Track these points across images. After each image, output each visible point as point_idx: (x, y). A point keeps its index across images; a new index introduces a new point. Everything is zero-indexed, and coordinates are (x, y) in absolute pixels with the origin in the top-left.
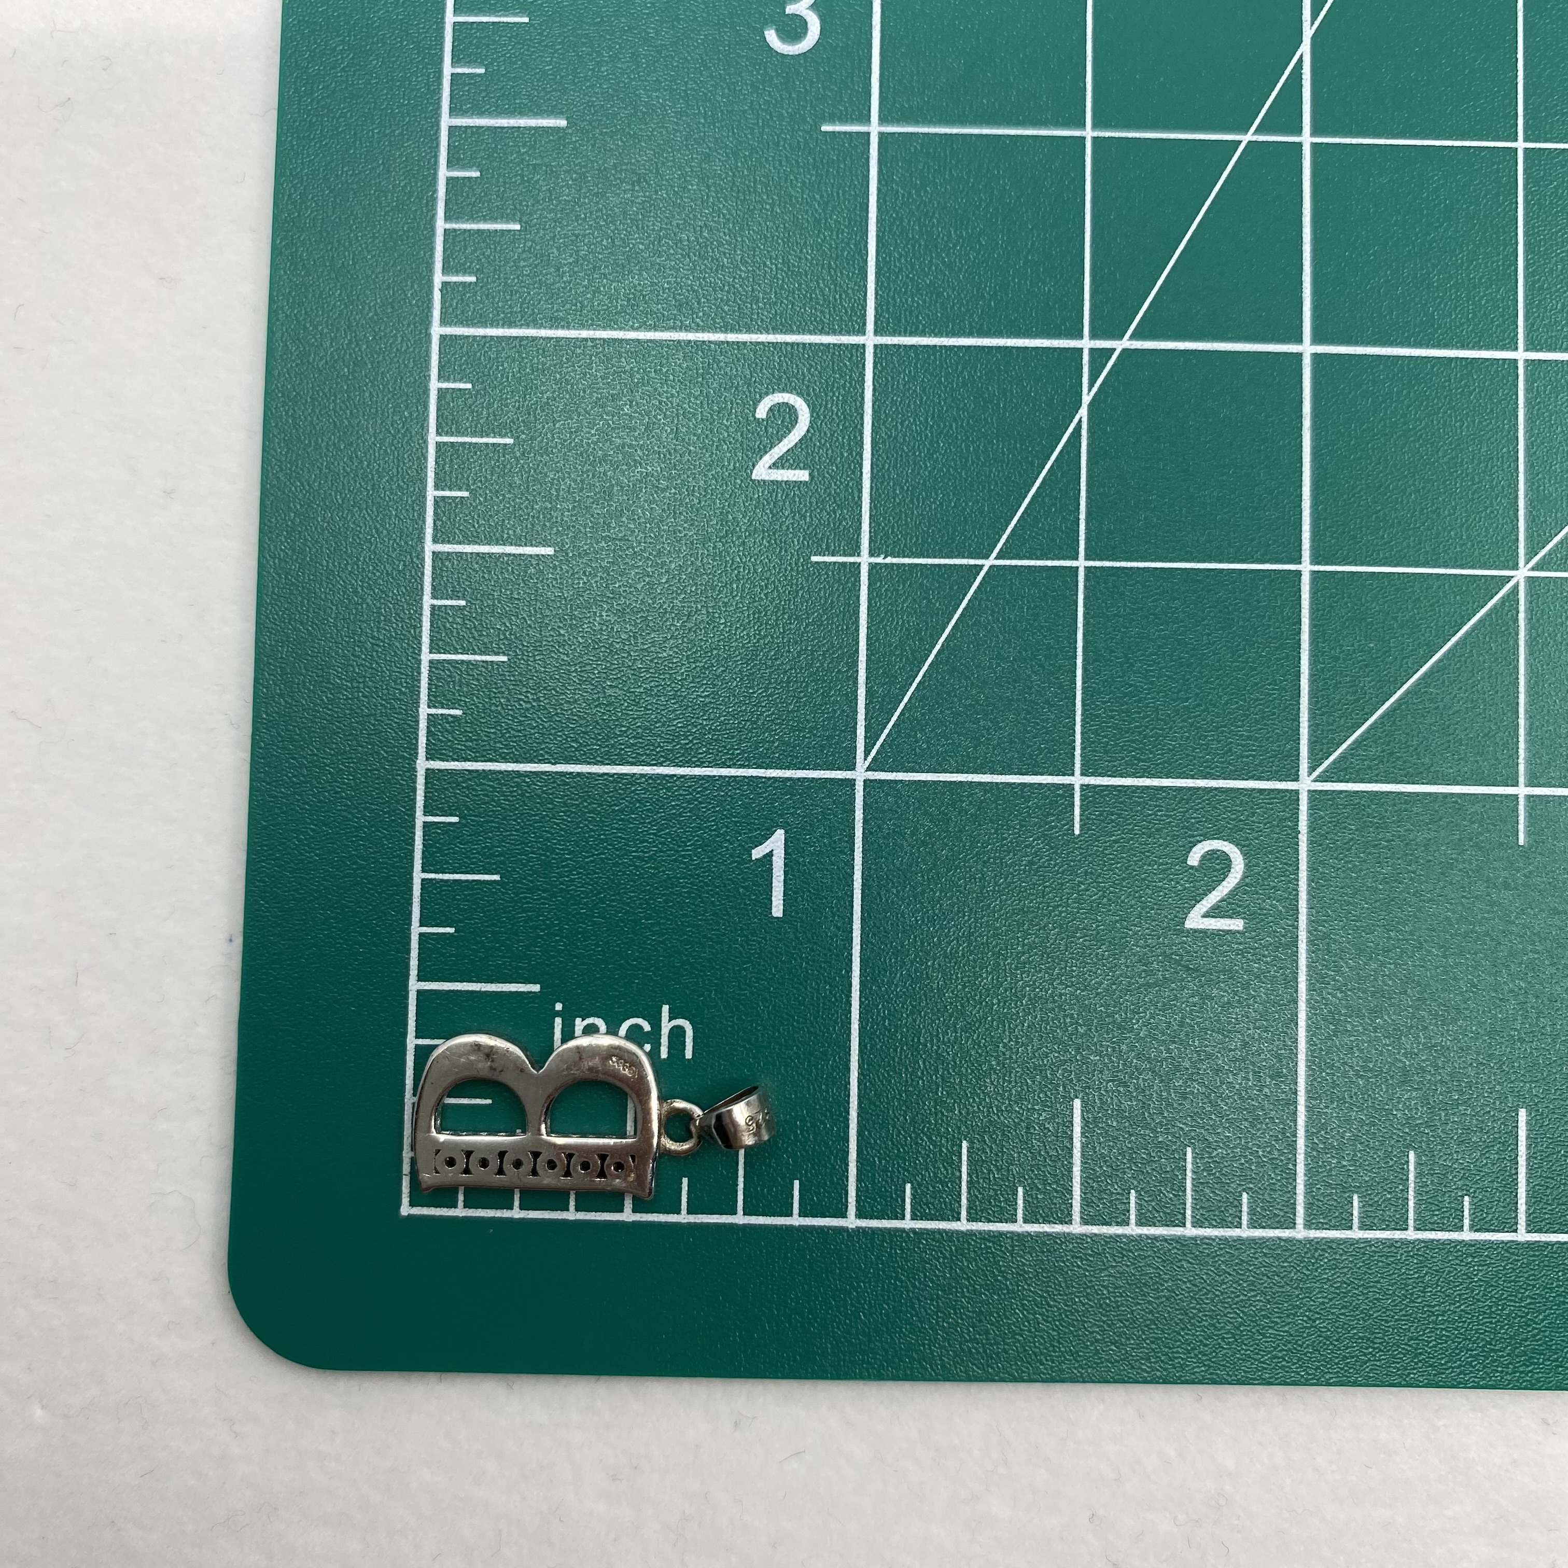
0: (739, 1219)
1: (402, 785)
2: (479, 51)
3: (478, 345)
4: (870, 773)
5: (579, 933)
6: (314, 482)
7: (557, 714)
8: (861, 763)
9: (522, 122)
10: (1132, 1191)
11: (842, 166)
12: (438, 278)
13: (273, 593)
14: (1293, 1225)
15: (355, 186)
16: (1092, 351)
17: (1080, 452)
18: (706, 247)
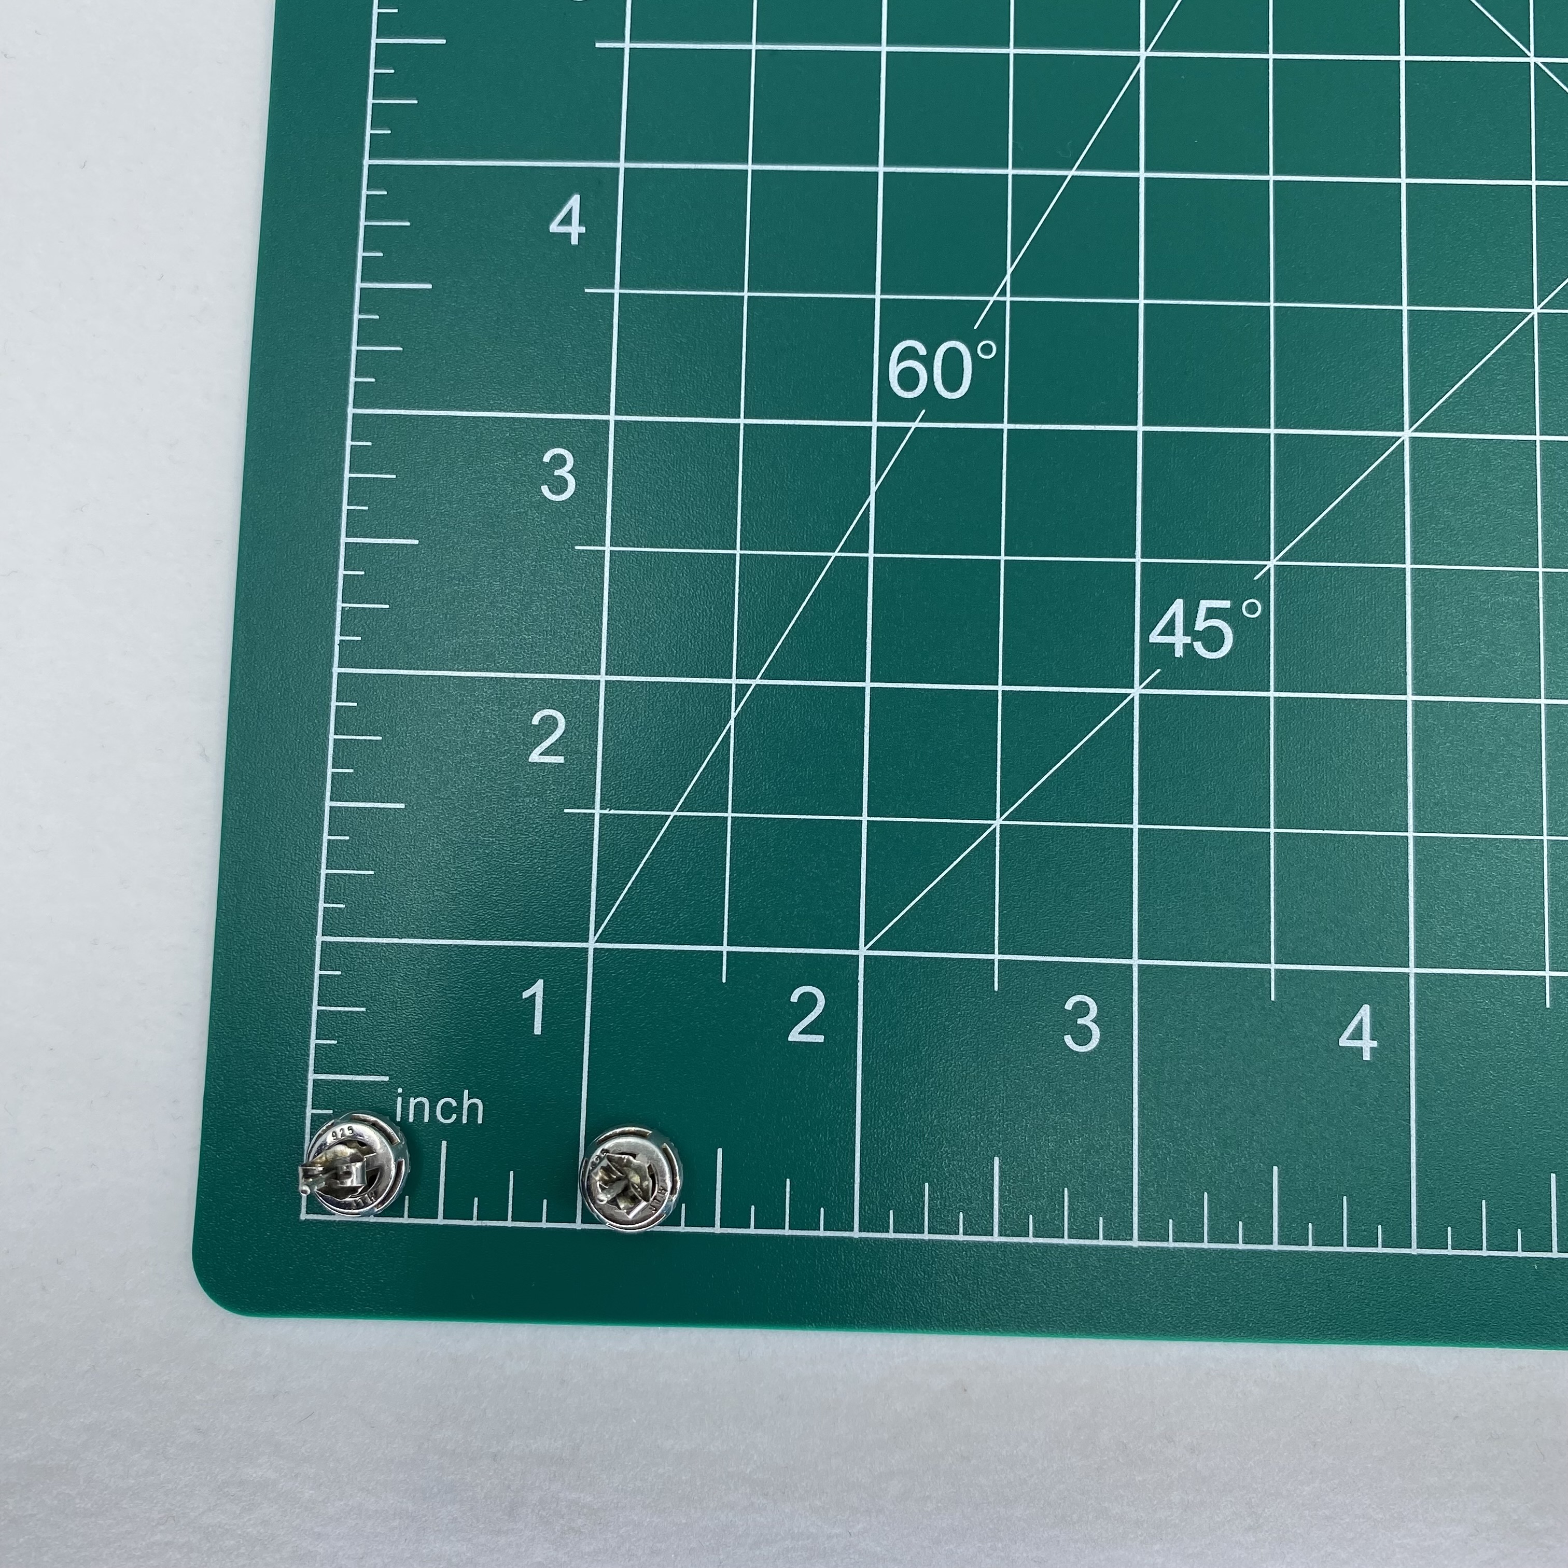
0: (509, 1223)
1: (306, 951)
2: (365, 495)
3: (361, 679)
4: (597, 944)
5: (414, 1044)
6: (258, 763)
7: (403, 907)
8: (592, 938)
9: (391, 541)
10: (753, 1207)
11: (588, 571)
12: (338, 638)
13: (231, 831)
14: (853, 1231)
15: (286, 579)
16: (736, 684)
17: (729, 747)
18: (504, 620)
